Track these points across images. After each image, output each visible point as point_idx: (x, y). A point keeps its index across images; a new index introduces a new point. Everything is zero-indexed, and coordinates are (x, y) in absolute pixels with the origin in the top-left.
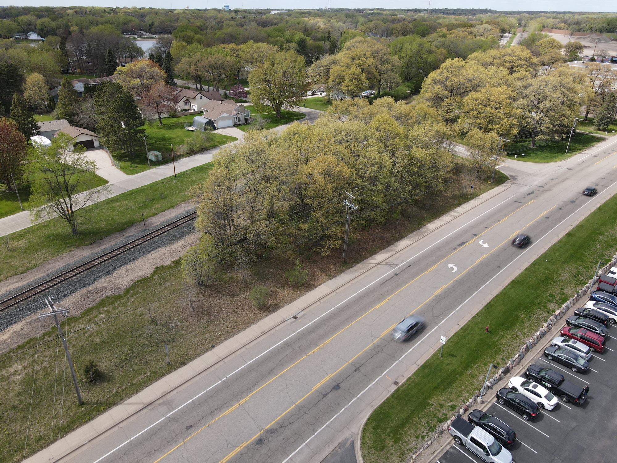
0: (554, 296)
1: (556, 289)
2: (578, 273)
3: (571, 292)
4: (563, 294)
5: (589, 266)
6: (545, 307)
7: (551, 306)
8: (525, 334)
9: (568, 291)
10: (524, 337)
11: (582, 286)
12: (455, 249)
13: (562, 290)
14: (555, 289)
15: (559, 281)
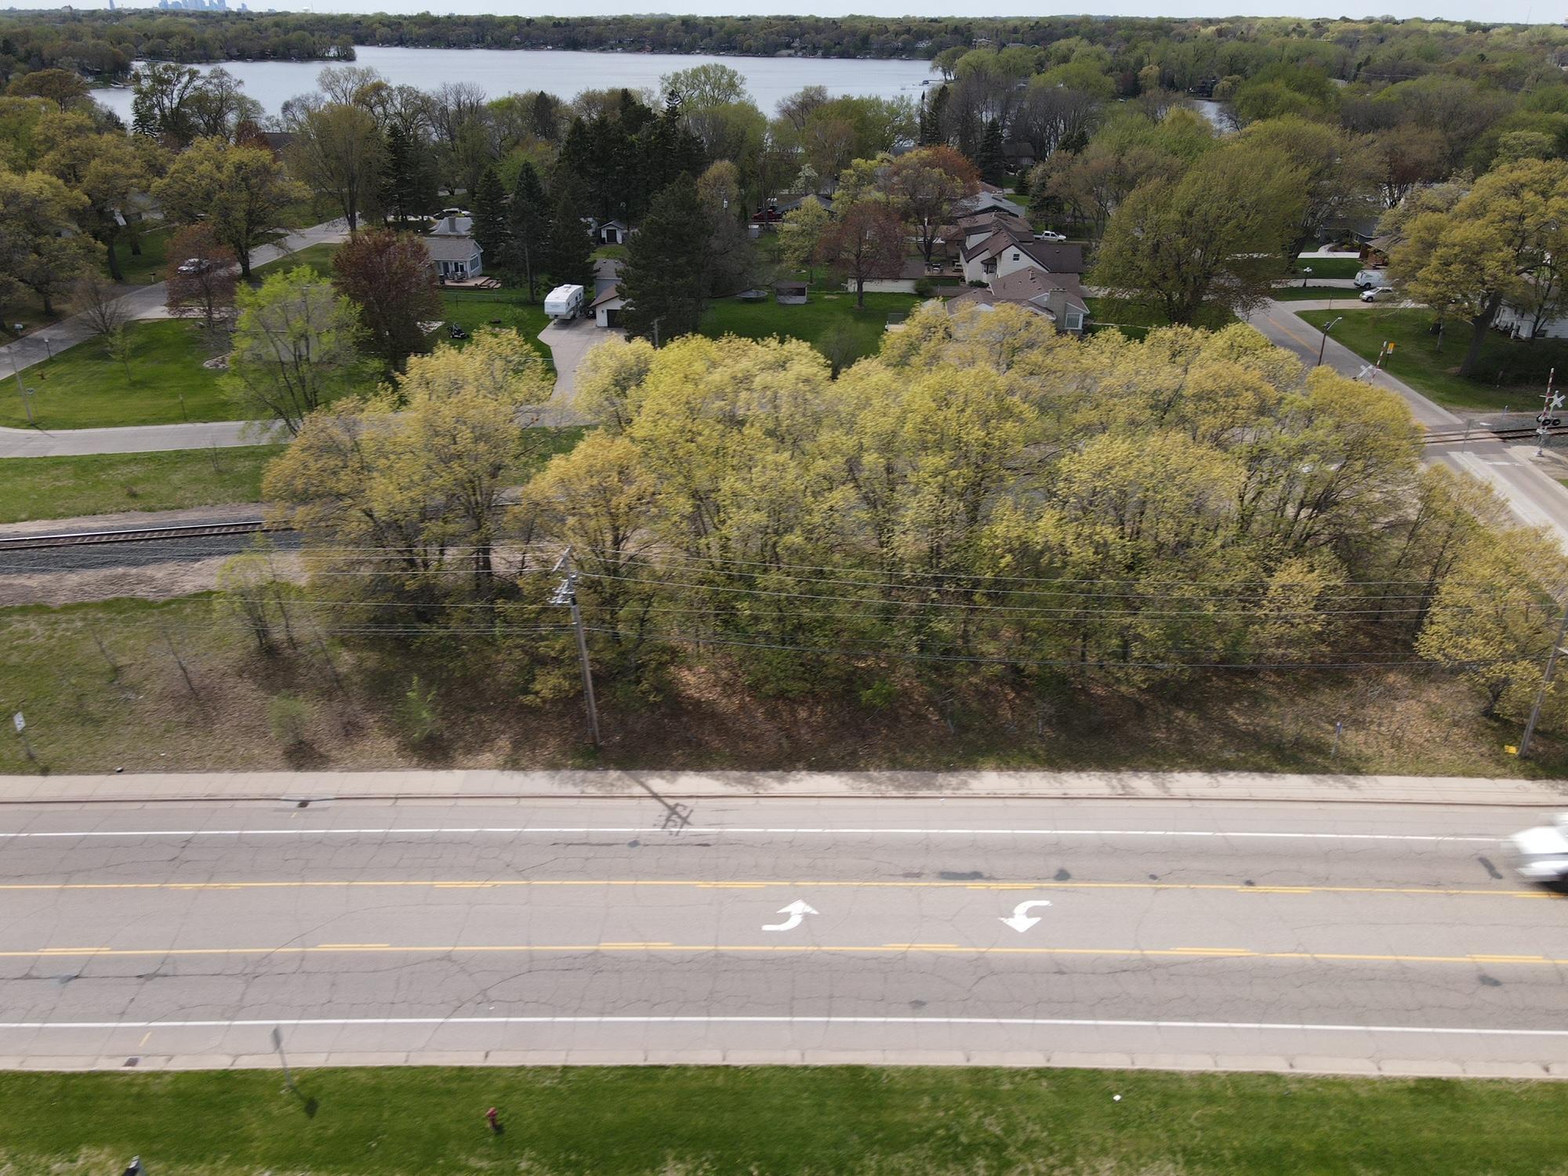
12: (912, 875)
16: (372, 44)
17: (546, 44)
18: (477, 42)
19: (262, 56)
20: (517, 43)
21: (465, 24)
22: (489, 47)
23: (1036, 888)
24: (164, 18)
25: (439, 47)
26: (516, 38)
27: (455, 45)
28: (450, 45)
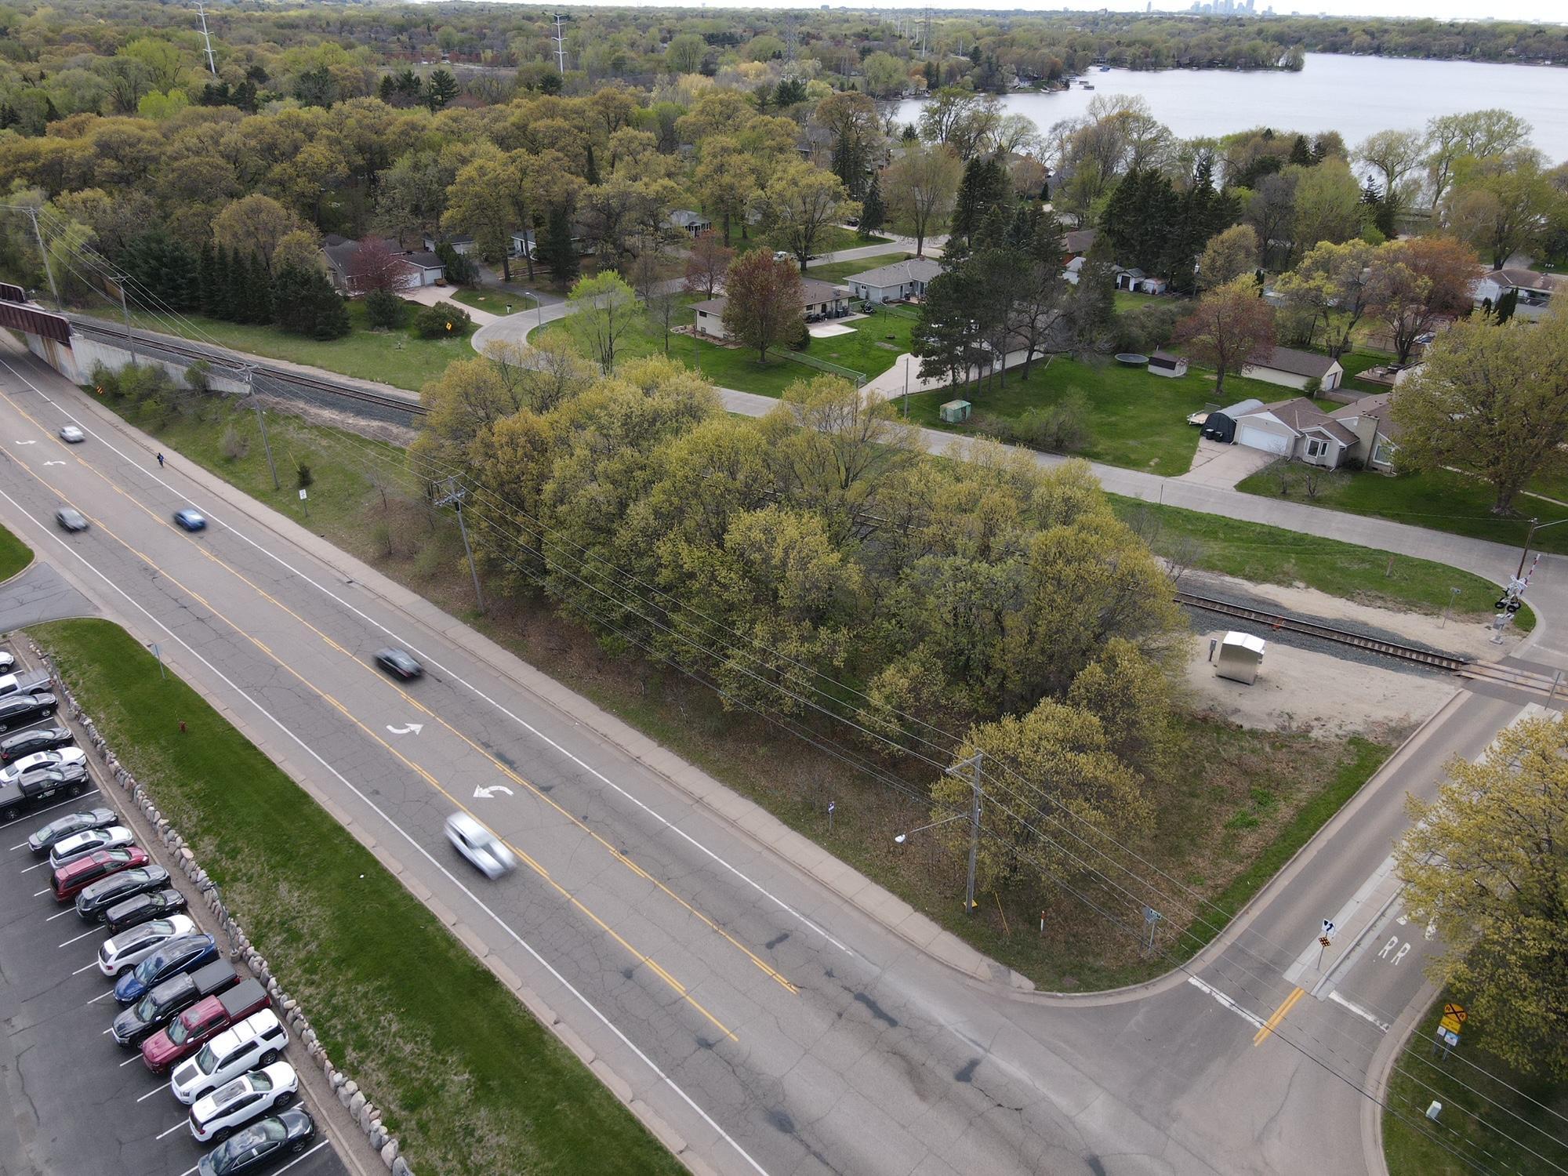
0: (234, 858)
1: (253, 867)
2: (294, 937)
3: (238, 899)
4: (235, 879)
5: (316, 978)
6: (207, 831)
7: (208, 844)
8: (157, 785)
9: (241, 894)
10: (152, 784)
11: (247, 934)
12: (486, 745)
13: (245, 879)
14: (252, 861)
15: (276, 880)
16: (1344, 53)
17: (1545, 58)
18: (1464, 52)
19: (1211, 65)
20: (1510, 56)
21: (1459, 34)
22: (1473, 59)
23: (523, 786)
24: (1171, 22)
25: (1416, 57)
26: (1511, 51)
27: (1435, 55)
28: (1429, 55)
